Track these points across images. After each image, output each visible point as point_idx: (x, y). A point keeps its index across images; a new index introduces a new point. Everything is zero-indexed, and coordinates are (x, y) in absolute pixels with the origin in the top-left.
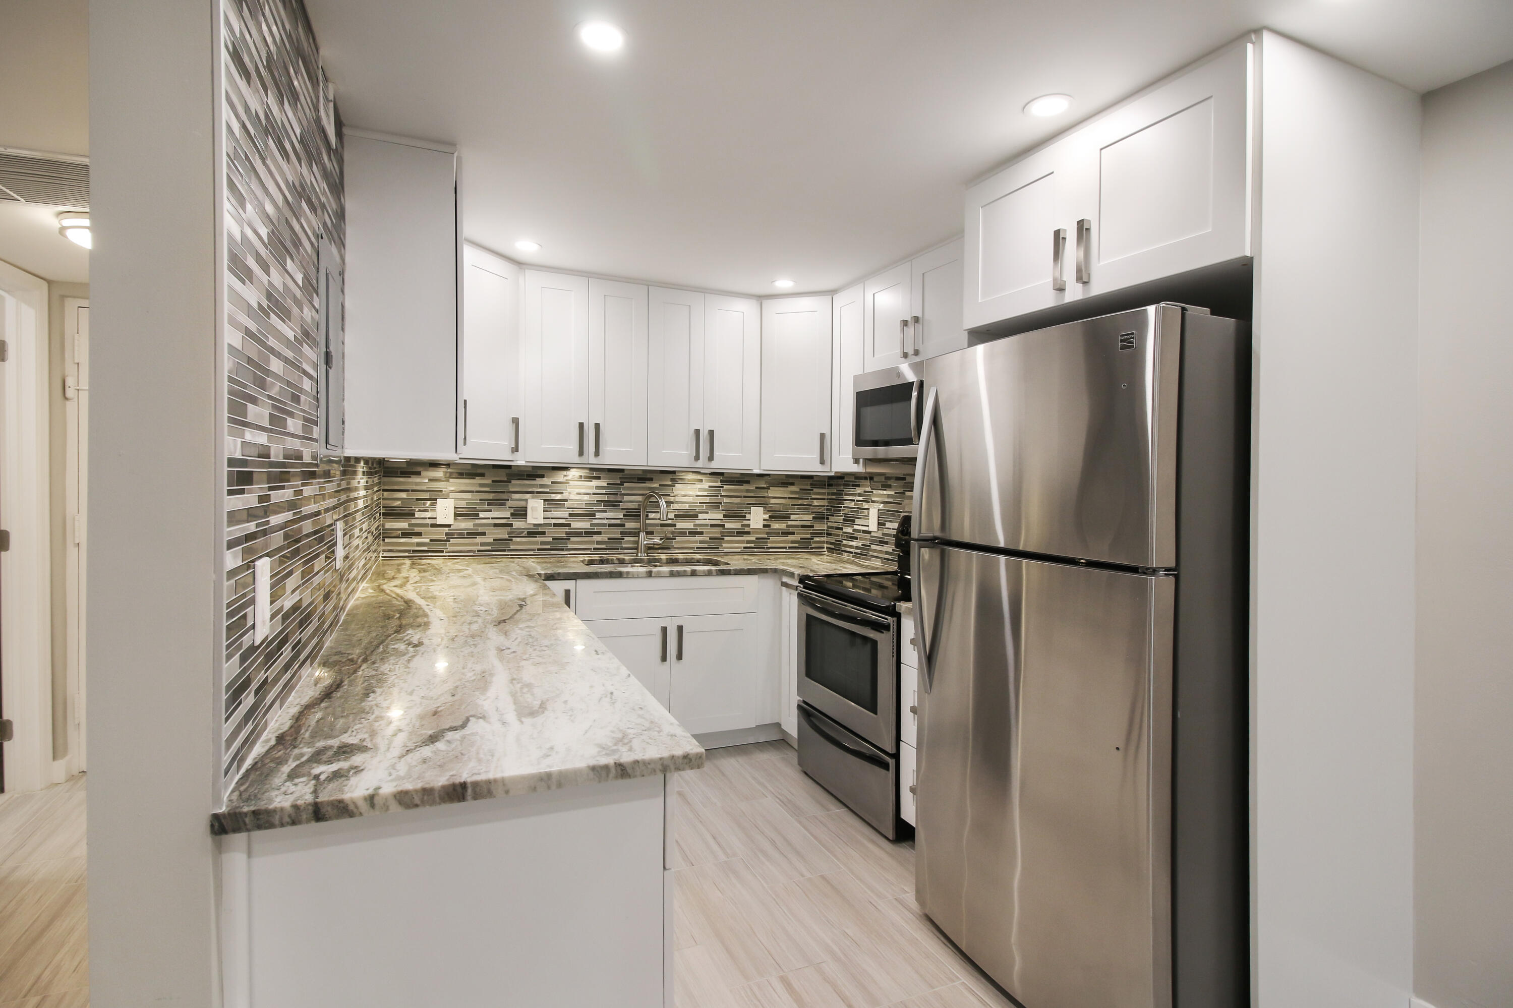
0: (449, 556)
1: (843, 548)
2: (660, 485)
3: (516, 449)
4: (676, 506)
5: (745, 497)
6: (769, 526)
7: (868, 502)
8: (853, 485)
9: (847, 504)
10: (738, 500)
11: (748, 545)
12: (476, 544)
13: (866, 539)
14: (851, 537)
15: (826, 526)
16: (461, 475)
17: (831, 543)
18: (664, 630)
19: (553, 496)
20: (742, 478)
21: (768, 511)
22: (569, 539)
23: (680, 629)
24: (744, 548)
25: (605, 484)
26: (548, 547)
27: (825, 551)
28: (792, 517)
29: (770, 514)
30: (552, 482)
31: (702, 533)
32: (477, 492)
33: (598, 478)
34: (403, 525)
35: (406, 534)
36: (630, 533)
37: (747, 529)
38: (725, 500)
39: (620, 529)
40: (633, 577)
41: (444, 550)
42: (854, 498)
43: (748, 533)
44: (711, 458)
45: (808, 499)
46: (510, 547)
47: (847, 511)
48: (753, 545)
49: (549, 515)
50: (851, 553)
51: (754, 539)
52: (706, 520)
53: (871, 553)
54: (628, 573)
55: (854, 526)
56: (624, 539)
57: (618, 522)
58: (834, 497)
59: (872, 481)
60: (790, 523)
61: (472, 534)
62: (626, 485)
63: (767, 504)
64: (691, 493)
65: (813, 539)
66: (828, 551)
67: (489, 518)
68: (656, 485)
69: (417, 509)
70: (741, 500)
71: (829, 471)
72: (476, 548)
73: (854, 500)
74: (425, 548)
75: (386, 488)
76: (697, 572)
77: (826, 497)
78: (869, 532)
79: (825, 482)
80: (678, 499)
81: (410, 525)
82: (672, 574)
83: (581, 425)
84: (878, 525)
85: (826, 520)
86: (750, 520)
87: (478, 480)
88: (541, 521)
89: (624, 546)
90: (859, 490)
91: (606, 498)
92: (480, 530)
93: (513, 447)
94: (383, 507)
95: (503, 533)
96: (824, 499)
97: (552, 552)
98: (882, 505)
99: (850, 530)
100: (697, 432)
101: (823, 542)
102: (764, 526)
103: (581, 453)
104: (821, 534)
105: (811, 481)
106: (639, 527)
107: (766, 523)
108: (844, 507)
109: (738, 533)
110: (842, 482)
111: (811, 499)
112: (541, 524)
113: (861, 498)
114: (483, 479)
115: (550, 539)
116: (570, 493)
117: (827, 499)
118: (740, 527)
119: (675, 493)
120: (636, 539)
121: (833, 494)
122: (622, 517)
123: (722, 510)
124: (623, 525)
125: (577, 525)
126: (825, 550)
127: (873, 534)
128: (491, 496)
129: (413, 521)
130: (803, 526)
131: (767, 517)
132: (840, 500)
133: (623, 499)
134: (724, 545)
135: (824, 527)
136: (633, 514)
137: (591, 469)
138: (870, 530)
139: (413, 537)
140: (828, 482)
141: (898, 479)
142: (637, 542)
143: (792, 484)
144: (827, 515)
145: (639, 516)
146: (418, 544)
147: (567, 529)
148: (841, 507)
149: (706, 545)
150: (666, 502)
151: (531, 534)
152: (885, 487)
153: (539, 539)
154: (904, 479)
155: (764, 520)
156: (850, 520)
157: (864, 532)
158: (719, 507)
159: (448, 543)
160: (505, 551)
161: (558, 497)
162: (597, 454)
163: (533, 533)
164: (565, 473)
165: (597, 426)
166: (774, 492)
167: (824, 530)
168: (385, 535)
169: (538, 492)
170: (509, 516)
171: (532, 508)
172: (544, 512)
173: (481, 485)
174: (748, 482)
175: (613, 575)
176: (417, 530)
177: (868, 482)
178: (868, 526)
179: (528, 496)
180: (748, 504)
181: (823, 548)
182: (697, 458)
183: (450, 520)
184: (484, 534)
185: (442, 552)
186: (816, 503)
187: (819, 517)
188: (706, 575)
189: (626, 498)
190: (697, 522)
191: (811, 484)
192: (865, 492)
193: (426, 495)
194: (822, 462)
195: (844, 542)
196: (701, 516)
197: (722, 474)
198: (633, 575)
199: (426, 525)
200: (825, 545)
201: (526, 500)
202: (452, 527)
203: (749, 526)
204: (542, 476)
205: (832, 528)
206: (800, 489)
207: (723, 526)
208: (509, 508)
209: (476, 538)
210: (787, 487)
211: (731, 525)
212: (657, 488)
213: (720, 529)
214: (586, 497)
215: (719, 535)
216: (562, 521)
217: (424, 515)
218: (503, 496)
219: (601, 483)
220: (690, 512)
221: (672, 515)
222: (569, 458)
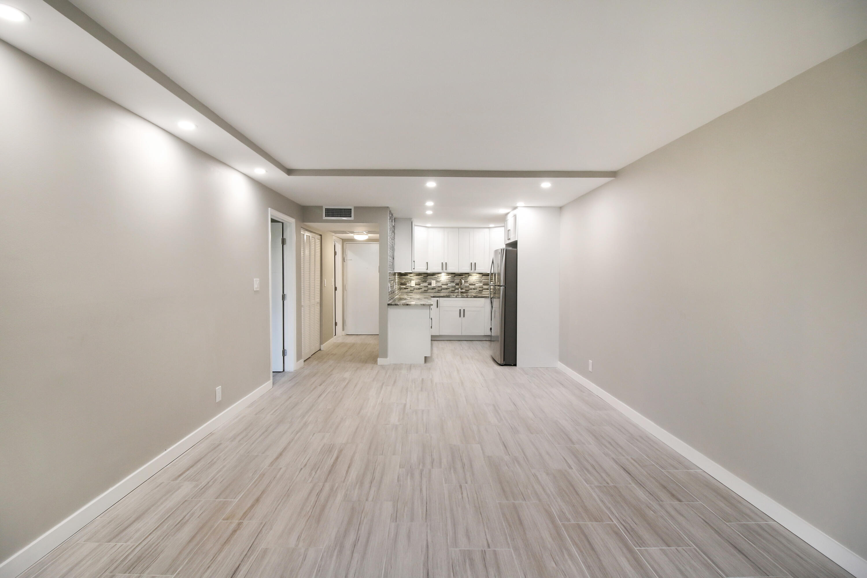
4: (469, 282)
5: (487, 279)
12: (420, 291)
16: (419, 275)
18: (460, 310)
19: (438, 280)
22: (442, 290)
23: (464, 310)
25: (450, 277)
30: (437, 277)
32: (420, 279)
34: (404, 287)
35: (405, 289)
38: (483, 280)
39: (455, 288)
40: (457, 298)
44: (475, 270)
49: (436, 284)
52: (478, 286)
56: (455, 290)
61: (419, 289)
62: (456, 277)
64: (474, 279)
67: (423, 285)
68: (464, 277)
69: (407, 283)
74: (409, 292)
75: (401, 278)
80: (470, 280)
82: (462, 297)
83: (442, 263)
88: (435, 286)
89: (455, 292)
91: (451, 280)
92: (421, 288)
93: (427, 269)
94: (401, 283)
95: (426, 289)
97: (438, 293)
100: (471, 263)
103: (442, 269)
106: (459, 287)
114: (422, 276)
115: (437, 290)
116: (442, 279)
120: (458, 290)
122: (455, 285)
125: (444, 287)
128: (423, 280)
129: (407, 286)
133: (455, 280)
134: (483, 292)
136: (457, 284)
137: (447, 273)
145: (459, 284)
147: (441, 288)
150: (465, 281)
151: (433, 289)
158: (482, 282)
159: (414, 291)
160: (427, 293)
161: (439, 280)
162: (446, 270)
164: (441, 274)
165: (446, 263)
168: (401, 289)
169: (434, 279)
170: (427, 285)
171: (433, 283)
176: (407, 288)
179: (432, 280)
182: (471, 270)
183: (414, 286)
185: (413, 293)
193: (409, 280)
196: (476, 285)
197: (481, 273)
199: (409, 287)
204: (435, 275)
208: (427, 283)
211: (485, 287)
212: (463, 278)
213: (482, 288)
214: (446, 280)
215: (481, 290)
216: (440, 286)
217: (409, 284)
218: (426, 280)
219: (450, 276)
220: (473, 284)
221: (468, 284)
222: (440, 271)
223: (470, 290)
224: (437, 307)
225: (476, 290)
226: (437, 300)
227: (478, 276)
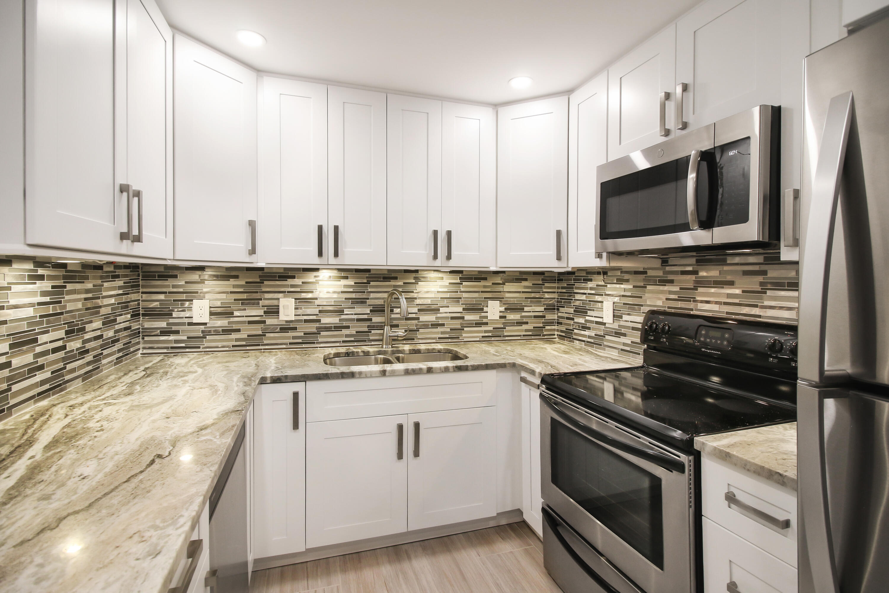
0: (204, 352)
1: (574, 337)
2: (404, 283)
3: (253, 251)
4: (418, 302)
5: (482, 292)
6: (505, 317)
7: (602, 295)
8: (584, 280)
9: (578, 297)
10: (476, 295)
11: (486, 334)
12: (231, 340)
13: (599, 330)
14: (583, 327)
15: (556, 315)
16: (226, 278)
17: (562, 331)
18: (400, 428)
19: (304, 295)
20: (479, 276)
21: (504, 304)
22: (320, 334)
23: (417, 426)
24: (483, 337)
25: (353, 283)
26: (300, 341)
27: (556, 338)
28: (526, 309)
29: (506, 306)
30: (303, 283)
31: (443, 325)
32: (231, 292)
33: (346, 278)
34: (163, 324)
35: (165, 332)
36: (377, 326)
37: (485, 320)
38: (465, 295)
39: (368, 323)
40: (366, 377)
41: (201, 346)
42: (585, 291)
43: (487, 324)
44: (449, 257)
45: (540, 292)
46: (263, 342)
47: (577, 303)
48: (490, 334)
49: (299, 312)
50: (584, 341)
51: (491, 329)
52: (447, 313)
53: (605, 343)
54: (360, 373)
55: (586, 317)
56: (371, 332)
57: (366, 317)
58: (564, 291)
59: (605, 276)
60: (524, 314)
61: (227, 331)
62: (372, 283)
63: (503, 298)
64: (433, 290)
65: (545, 327)
66: (559, 338)
67: (243, 316)
68: (401, 283)
69: (176, 310)
70: (479, 295)
71: (566, 266)
72: (231, 344)
73: (585, 294)
74: (183, 345)
75: (145, 290)
76: (433, 369)
77: (556, 290)
78: (604, 324)
79: (555, 277)
80: (420, 295)
81: (168, 324)
82: (407, 372)
83: (320, 228)
84: (614, 317)
85: (556, 311)
86: (487, 312)
87: (232, 282)
88: (293, 318)
89: (371, 338)
90: (590, 284)
91: (353, 296)
92: (235, 327)
93: (251, 249)
94: (142, 308)
95: (257, 330)
96: (554, 292)
97: (304, 346)
98: (617, 298)
99: (581, 320)
100: (435, 233)
101: (554, 330)
102: (501, 317)
103: (320, 254)
104: (553, 323)
105: (542, 277)
106: (384, 321)
107: (502, 314)
108: (575, 300)
109: (476, 324)
110: (573, 277)
111: (542, 292)
112: (293, 321)
113: (593, 292)
114: (237, 280)
115: (302, 334)
116: (320, 292)
117: (558, 292)
118: (478, 319)
119: (419, 290)
120: (381, 331)
121: (563, 288)
122: (369, 312)
123: (462, 304)
124: (370, 320)
125: (326, 320)
126: (556, 336)
127: (607, 325)
128: (245, 296)
129: (171, 321)
130: (535, 317)
131: (502, 309)
132: (571, 293)
133: (370, 296)
134: (464, 335)
135: (555, 317)
136: (378, 310)
137: (339, 270)
138: (604, 322)
139: (171, 335)
140: (558, 277)
141: (636, 273)
142: (382, 335)
143: (526, 280)
144: (557, 306)
145: (384, 311)
146: (176, 342)
147: (317, 325)
148: (572, 300)
149: (447, 336)
150: (406, 298)
151: (284, 329)
152: (620, 281)
153: (291, 334)
154: (645, 273)
155: (500, 312)
156: (581, 311)
157: (597, 323)
158: (458, 302)
159: (204, 339)
160: (259, 345)
161: (310, 296)
162: (336, 254)
163: (285, 329)
164: (315, 274)
165: (336, 228)
166: (509, 287)
167: (555, 319)
168: (144, 334)
169: (289, 292)
170: (263, 314)
171: (283, 306)
172: (295, 309)
173: (234, 286)
174: (485, 279)
175: (344, 376)
176: (174, 328)
177: (601, 277)
178: (603, 318)
179: (280, 295)
180: (485, 298)
181: (554, 335)
182: (435, 257)
183: (205, 318)
184: (239, 330)
185: (199, 347)
186: (547, 296)
187: (550, 308)
188: (442, 372)
189: (372, 295)
190: (439, 315)
191: (543, 280)
192: (597, 285)
193: (184, 297)
194: (559, 258)
195: (576, 331)
196: (442, 310)
197: (461, 272)
198: (366, 375)
199: (183, 324)
200: (556, 333)
201: (278, 299)
202: (208, 325)
203: (487, 317)
204: (293, 277)
205: (562, 318)
206: (533, 284)
207: (463, 318)
208: (262, 306)
209: (231, 334)
210: (521, 282)
211: (470, 317)
212: (399, 286)
213: (460, 321)
214: (335, 296)
215: (459, 327)
216: (314, 317)
217: (182, 314)
218: (254, 296)
219: (350, 282)
220: (433, 307)
221: (415, 310)
222: (313, 259)
223: (421, 330)
224: (296, 426)
225: (440, 329)
226: (296, 395)
227: (447, 280)
